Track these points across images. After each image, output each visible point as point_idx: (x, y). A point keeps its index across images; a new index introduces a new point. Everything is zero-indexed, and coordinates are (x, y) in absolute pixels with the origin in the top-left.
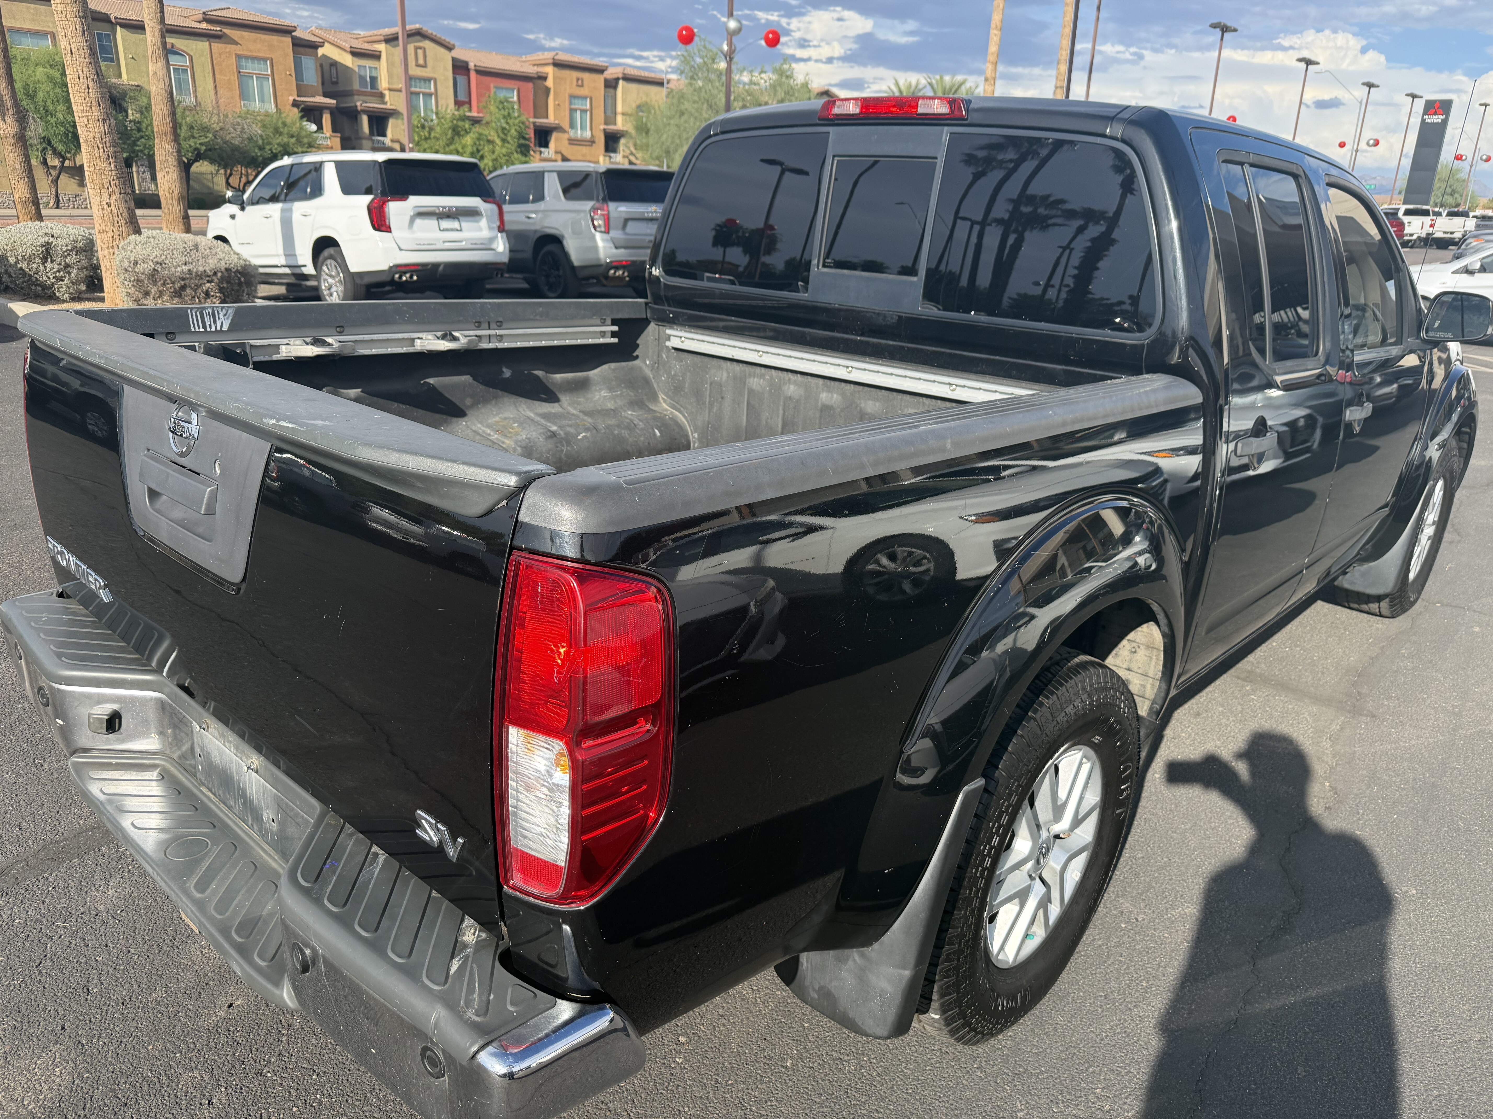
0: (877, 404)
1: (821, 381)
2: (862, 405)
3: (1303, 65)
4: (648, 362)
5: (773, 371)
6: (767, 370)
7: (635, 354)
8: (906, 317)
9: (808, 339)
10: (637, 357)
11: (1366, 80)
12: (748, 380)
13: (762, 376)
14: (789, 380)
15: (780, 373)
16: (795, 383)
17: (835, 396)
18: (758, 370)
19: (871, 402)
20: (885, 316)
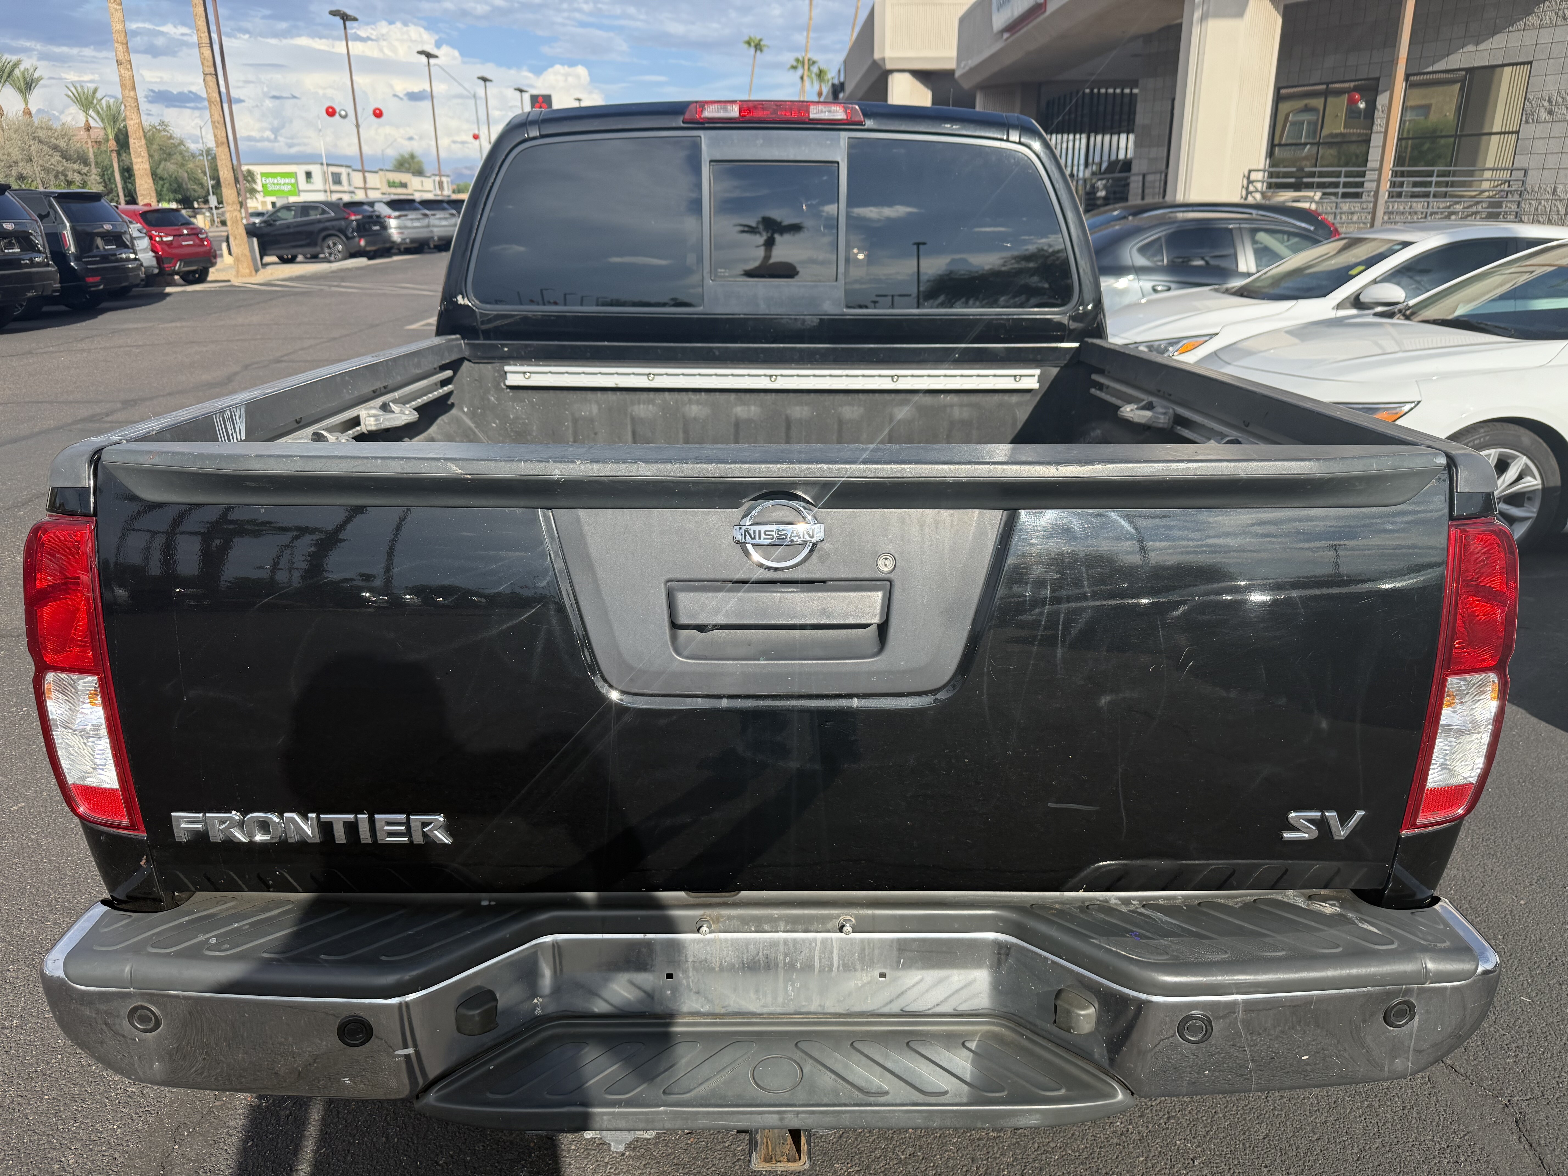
0: (806, 408)
1: (733, 396)
2: (788, 412)
3: (424, 59)
4: (466, 410)
5: (667, 394)
6: (657, 394)
7: (449, 402)
8: (829, 319)
9: (717, 353)
10: (453, 405)
11: (480, 75)
12: (629, 410)
13: (652, 402)
14: (690, 400)
15: (676, 395)
16: (698, 403)
17: (753, 408)
18: (645, 395)
19: (798, 408)
20: (804, 320)
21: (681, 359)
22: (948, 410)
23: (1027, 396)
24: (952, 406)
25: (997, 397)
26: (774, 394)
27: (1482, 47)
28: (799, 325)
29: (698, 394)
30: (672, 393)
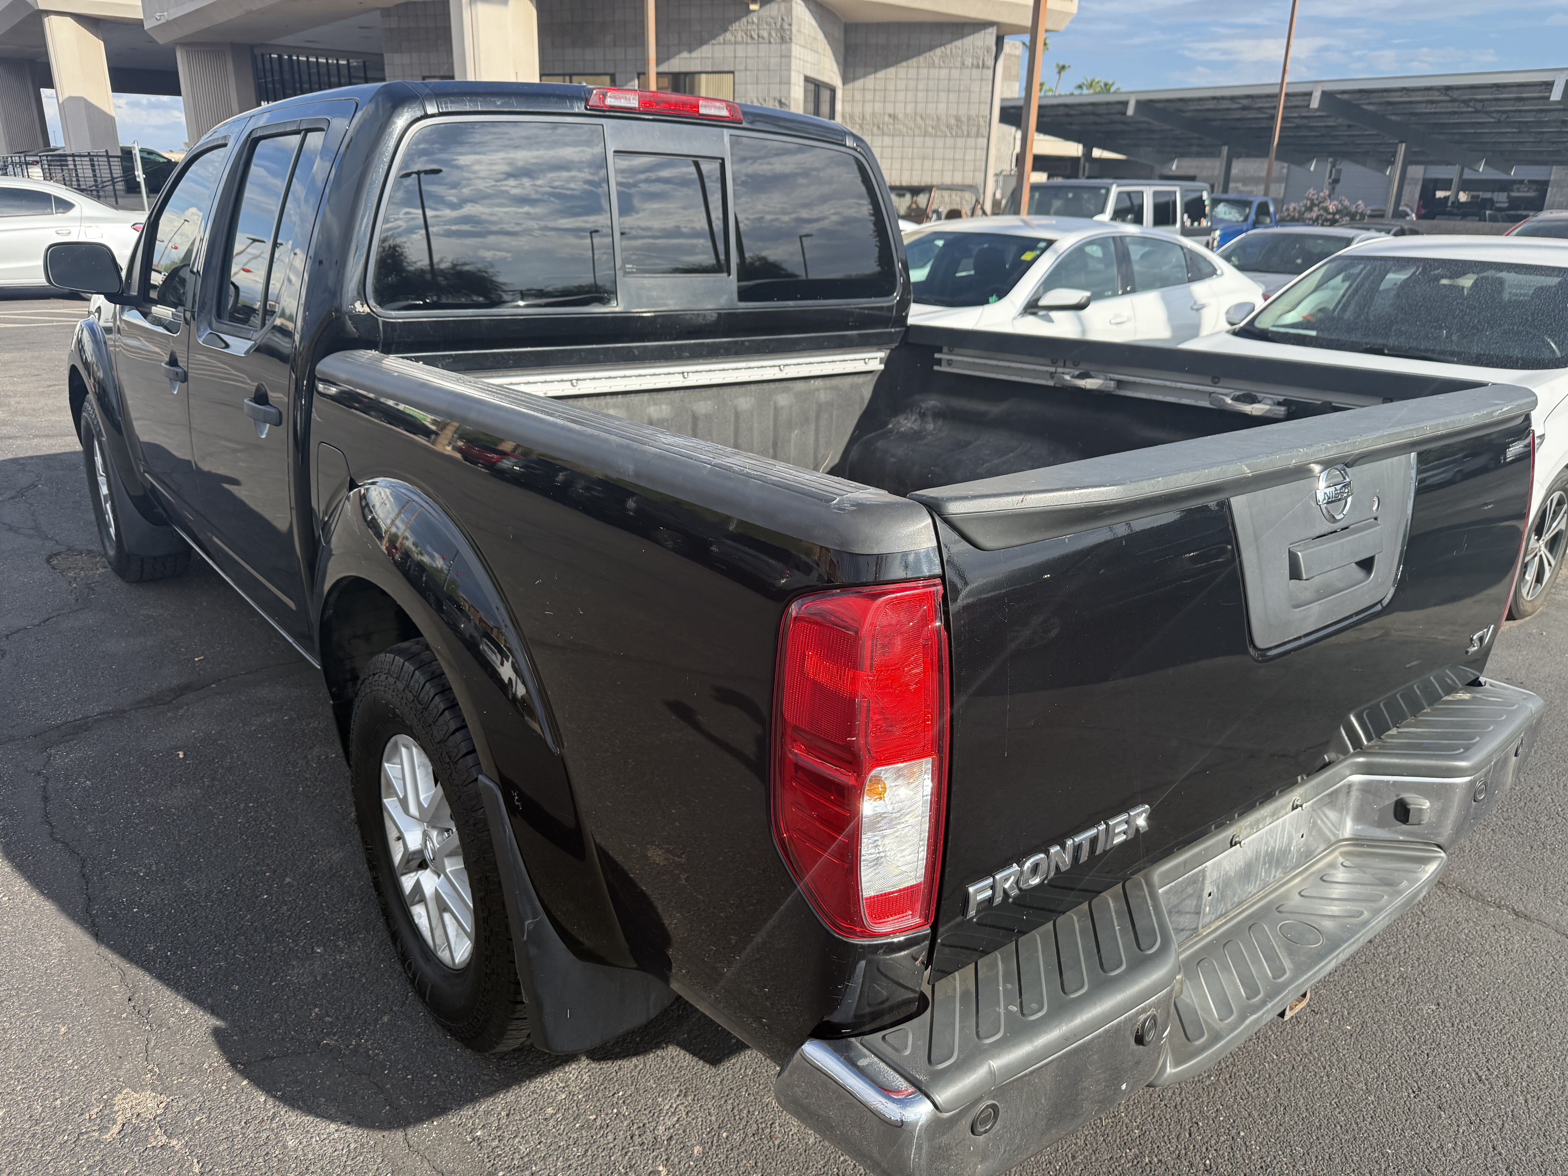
0: (709, 402)
1: (646, 396)
2: (695, 408)
8: (723, 313)
9: (637, 353)
15: (594, 400)
16: (615, 406)
17: (664, 407)
19: (702, 403)
20: (705, 316)
21: (604, 362)
22: (816, 393)
23: (870, 376)
24: (818, 390)
25: (849, 380)
26: (682, 391)
27: (695, 54)
28: (701, 320)
29: (615, 396)
30: (591, 398)
